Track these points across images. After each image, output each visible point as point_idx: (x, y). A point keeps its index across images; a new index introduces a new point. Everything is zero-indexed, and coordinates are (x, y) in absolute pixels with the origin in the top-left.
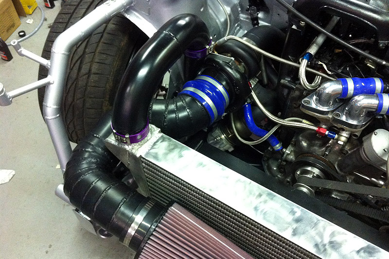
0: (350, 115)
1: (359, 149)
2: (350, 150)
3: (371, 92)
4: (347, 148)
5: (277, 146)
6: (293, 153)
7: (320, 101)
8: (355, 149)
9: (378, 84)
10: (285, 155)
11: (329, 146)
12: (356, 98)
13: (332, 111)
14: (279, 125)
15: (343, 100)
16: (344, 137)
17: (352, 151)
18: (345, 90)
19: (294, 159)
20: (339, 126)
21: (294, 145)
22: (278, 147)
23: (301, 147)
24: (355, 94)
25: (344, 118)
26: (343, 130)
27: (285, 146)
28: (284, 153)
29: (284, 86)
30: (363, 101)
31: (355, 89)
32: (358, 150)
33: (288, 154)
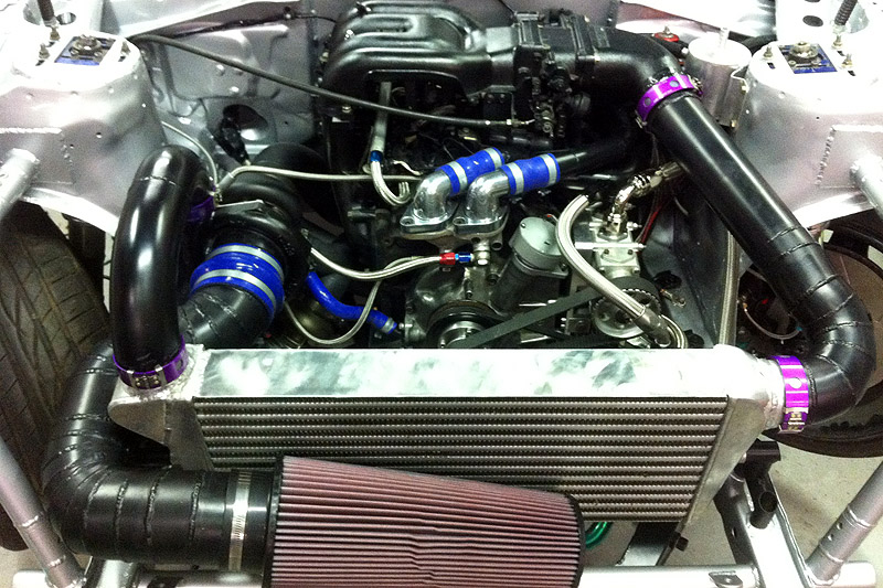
0: (476, 214)
1: (511, 262)
2: (499, 272)
3: (490, 170)
4: (494, 271)
5: (387, 324)
6: (417, 325)
7: (426, 213)
8: (506, 266)
9: (495, 156)
10: (406, 333)
11: (467, 281)
12: (474, 185)
13: (450, 220)
14: (378, 283)
15: (457, 197)
16: (482, 253)
17: (503, 271)
18: (454, 179)
19: (423, 333)
20: (468, 237)
21: (414, 311)
22: (389, 325)
23: (426, 305)
24: (470, 181)
25: (470, 222)
26: (477, 240)
27: (399, 319)
28: (403, 331)
29: (358, 220)
30: (485, 186)
31: (467, 172)
32: (512, 264)
33: (411, 329)
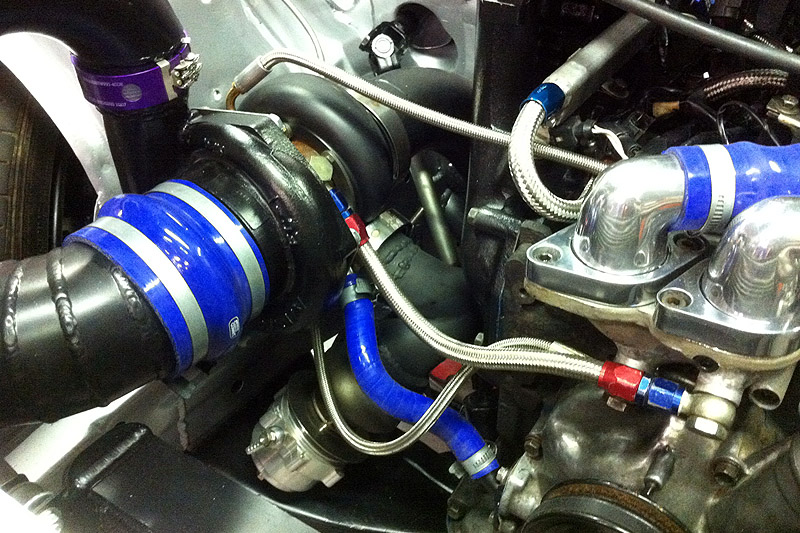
4: (738, 453)
5: (479, 456)
6: (535, 488)
7: (596, 248)
8: (773, 457)
10: (506, 495)
11: (663, 451)
13: (656, 287)
14: (467, 371)
15: (695, 238)
16: (717, 398)
17: (761, 465)
18: (699, 193)
20: (690, 348)
21: (539, 455)
22: (480, 460)
23: (561, 458)
24: (743, 203)
25: (709, 313)
26: (711, 366)
28: (501, 486)
31: (742, 184)
33: (518, 491)
